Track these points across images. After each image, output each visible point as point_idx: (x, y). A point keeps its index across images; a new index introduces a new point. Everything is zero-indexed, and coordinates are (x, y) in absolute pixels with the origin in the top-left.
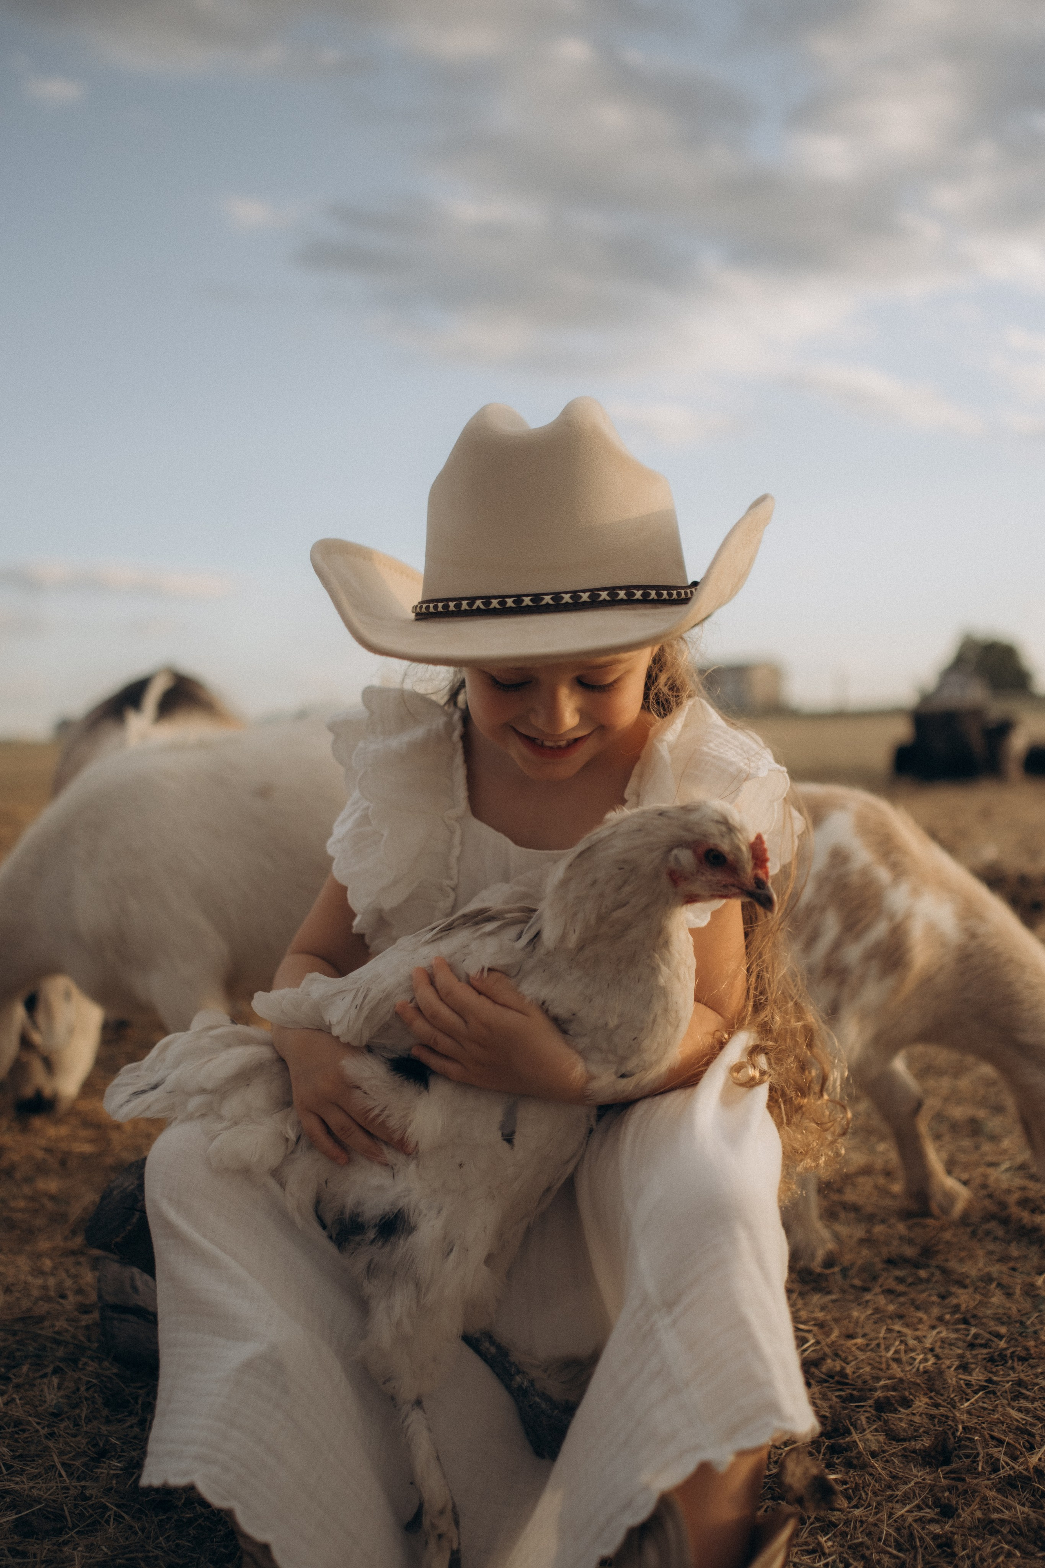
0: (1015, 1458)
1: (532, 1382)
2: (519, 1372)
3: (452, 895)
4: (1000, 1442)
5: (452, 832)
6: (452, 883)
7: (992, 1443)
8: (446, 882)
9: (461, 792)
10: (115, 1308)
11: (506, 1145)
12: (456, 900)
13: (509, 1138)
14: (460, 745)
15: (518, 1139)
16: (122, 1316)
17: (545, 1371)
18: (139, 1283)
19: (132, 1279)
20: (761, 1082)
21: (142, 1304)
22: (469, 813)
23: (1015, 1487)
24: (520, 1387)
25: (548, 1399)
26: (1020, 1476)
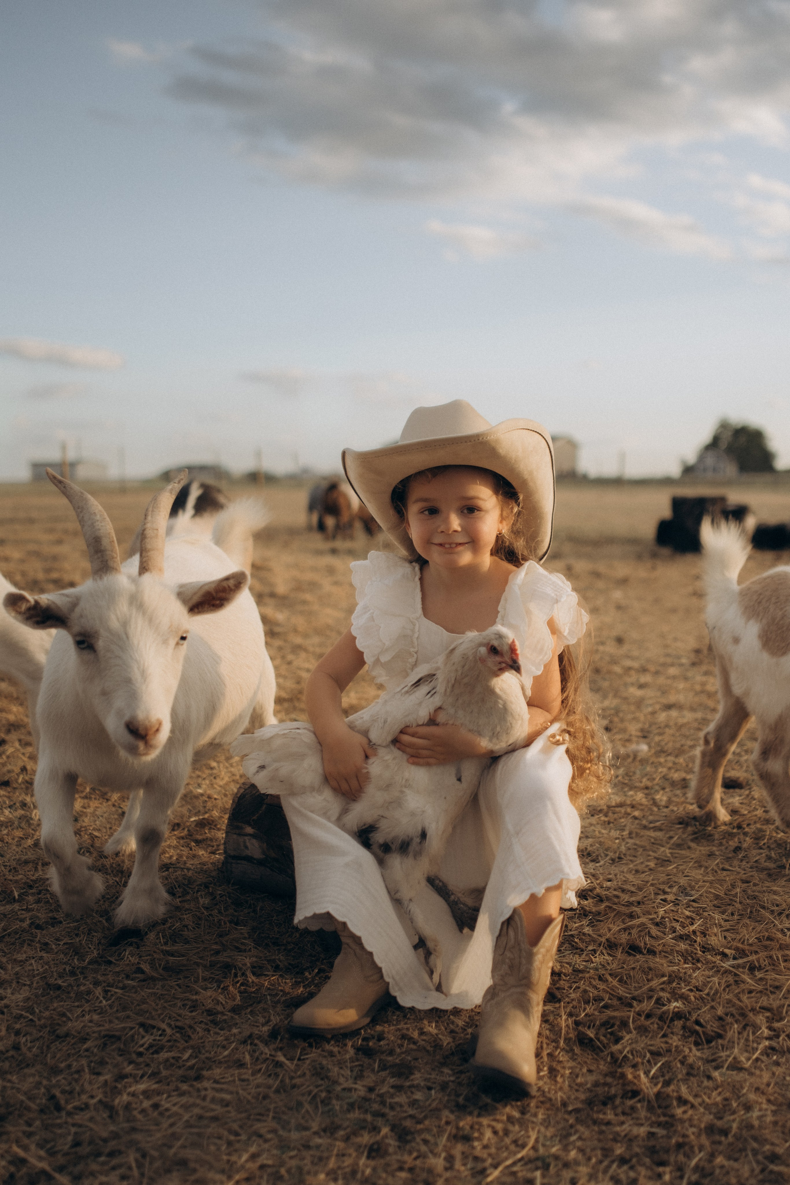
0: (684, 927)
1: (458, 898)
2: (453, 894)
3: (415, 655)
4: (678, 921)
5: (414, 625)
6: (416, 650)
7: (674, 921)
8: (412, 650)
9: (419, 605)
10: (234, 857)
11: (458, 782)
12: (417, 658)
13: (459, 780)
14: (419, 583)
15: (463, 779)
16: (239, 862)
17: (463, 894)
18: (248, 844)
19: (245, 842)
20: (563, 743)
21: (250, 854)
22: (422, 616)
23: (683, 939)
24: (454, 901)
25: (466, 905)
26: (686, 935)
